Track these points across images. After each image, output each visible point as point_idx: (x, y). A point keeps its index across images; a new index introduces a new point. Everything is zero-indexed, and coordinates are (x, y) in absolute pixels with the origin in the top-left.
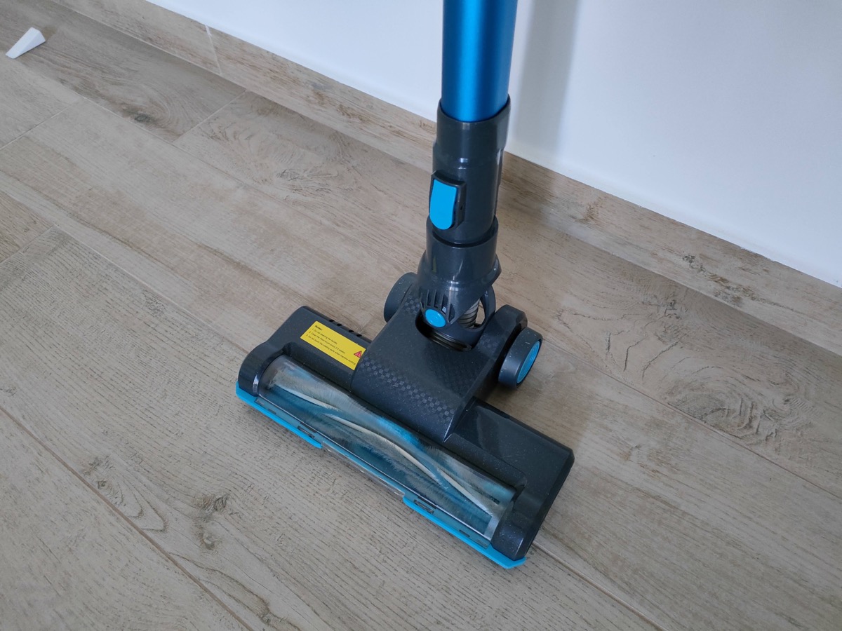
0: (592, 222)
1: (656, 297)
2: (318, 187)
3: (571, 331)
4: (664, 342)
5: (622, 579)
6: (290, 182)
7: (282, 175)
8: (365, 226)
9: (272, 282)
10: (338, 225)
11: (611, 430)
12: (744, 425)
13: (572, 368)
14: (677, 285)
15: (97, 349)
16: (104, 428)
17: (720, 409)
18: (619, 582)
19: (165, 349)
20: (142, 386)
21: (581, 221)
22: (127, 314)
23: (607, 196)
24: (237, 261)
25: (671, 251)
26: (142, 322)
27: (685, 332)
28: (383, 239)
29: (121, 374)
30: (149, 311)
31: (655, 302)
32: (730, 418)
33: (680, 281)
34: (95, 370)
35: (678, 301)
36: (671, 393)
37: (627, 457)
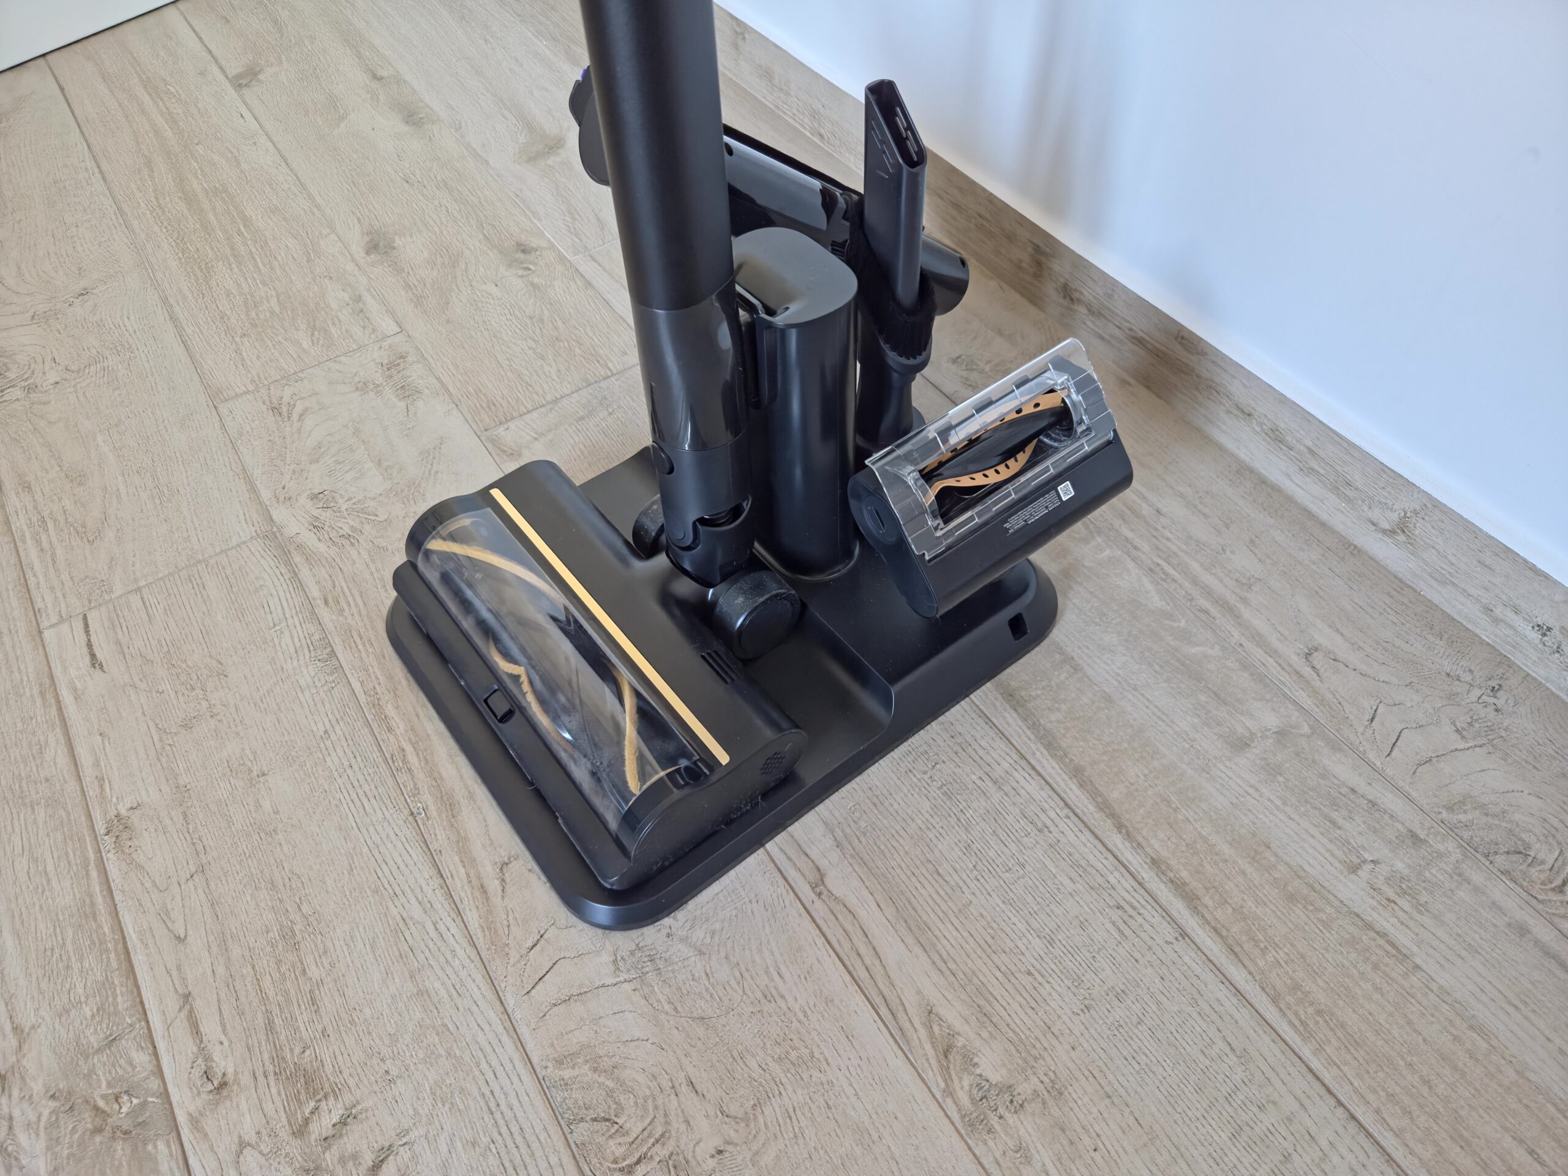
0: (1402, 538)
1: (1470, 671)
3: (1321, 681)
4: (1463, 737)
5: (1296, 1014)
6: (964, 374)
7: (955, 361)
11: (1340, 828)
12: (1553, 886)
13: (1306, 729)
14: (1511, 665)
17: (1520, 853)
18: (1292, 1017)
21: (1384, 532)
23: (1437, 505)
25: (1517, 611)
27: (1503, 734)
31: (1468, 678)
32: (1533, 870)
33: (1518, 659)
35: (1505, 688)
36: (1450, 809)
37: (1354, 869)
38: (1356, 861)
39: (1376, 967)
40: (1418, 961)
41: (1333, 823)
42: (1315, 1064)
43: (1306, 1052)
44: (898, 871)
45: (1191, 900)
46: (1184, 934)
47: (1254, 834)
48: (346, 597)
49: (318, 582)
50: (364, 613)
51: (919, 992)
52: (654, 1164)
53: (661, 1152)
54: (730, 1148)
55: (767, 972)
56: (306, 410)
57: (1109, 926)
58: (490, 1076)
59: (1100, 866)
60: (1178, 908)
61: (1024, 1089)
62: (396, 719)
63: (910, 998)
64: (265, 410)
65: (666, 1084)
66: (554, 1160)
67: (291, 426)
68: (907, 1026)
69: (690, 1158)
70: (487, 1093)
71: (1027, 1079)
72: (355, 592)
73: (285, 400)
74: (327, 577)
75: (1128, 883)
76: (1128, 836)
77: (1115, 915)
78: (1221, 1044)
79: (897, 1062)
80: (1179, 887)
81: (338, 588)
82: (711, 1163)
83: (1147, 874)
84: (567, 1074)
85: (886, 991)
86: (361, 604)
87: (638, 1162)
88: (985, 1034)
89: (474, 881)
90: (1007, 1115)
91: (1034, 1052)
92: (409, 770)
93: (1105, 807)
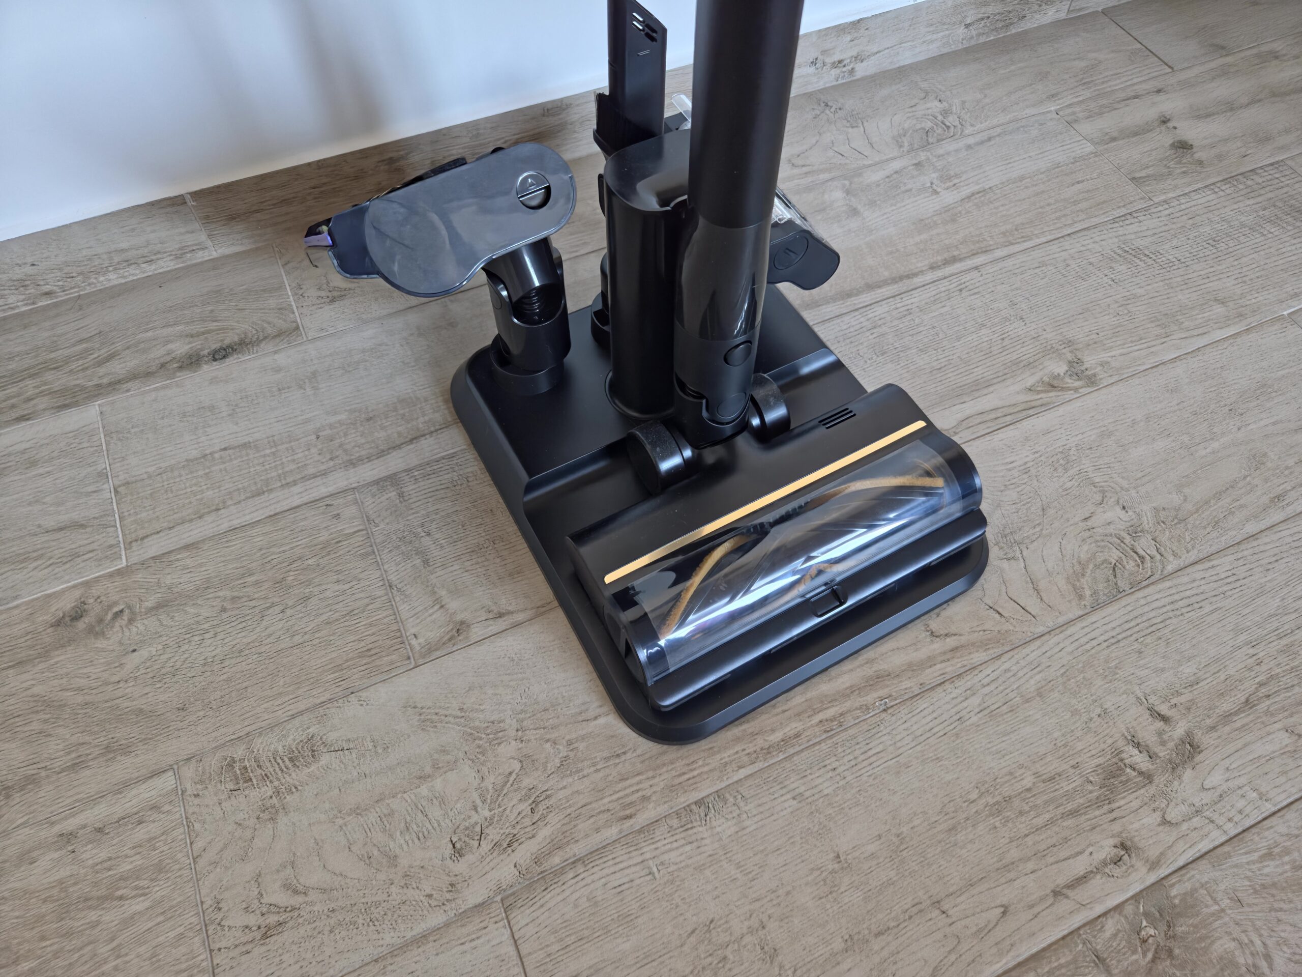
4: (856, 127)
11: (912, 189)
12: (945, 128)
17: (927, 132)
27: (856, 112)
32: (937, 131)
36: (901, 146)
37: (936, 192)
38: (931, 190)
39: (991, 202)
40: (987, 187)
41: (907, 191)
42: (1044, 240)
43: (1038, 241)
44: (938, 388)
45: (954, 260)
46: (976, 268)
47: (914, 223)
48: (627, 796)
49: (598, 830)
50: (650, 774)
51: (1018, 393)
52: (1136, 544)
53: (1128, 539)
54: (1121, 502)
55: (1010, 470)
56: (287, 886)
57: (973, 297)
58: (1095, 643)
59: (934, 293)
60: (958, 266)
61: (1069, 356)
62: (786, 730)
63: (1023, 398)
64: (264, 949)
65: (1087, 534)
66: (1143, 602)
67: (312, 903)
68: (1039, 402)
69: (1129, 524)
70: (1106, 644)
71: (1064, 354)
72: (620, 786)
73: (252, 920)
74: (592, 820)
75: (945, 282)
76: (915, 275)
77: (965, 293)
78: (1037, 271)
79: (1061, 410)
80: (947, 262)
81: (611, 806)
82: (1130, 513)
83: (939, 273)
84: (1088, 593)
85: (1019, 408)
86: (638, 778)
87: (1136, 552)
88: (1041, 367)
89: (948, 656)
90: (1085, 366)
91: (1049, 347)
92: (841, 715)
93: (895, 280)
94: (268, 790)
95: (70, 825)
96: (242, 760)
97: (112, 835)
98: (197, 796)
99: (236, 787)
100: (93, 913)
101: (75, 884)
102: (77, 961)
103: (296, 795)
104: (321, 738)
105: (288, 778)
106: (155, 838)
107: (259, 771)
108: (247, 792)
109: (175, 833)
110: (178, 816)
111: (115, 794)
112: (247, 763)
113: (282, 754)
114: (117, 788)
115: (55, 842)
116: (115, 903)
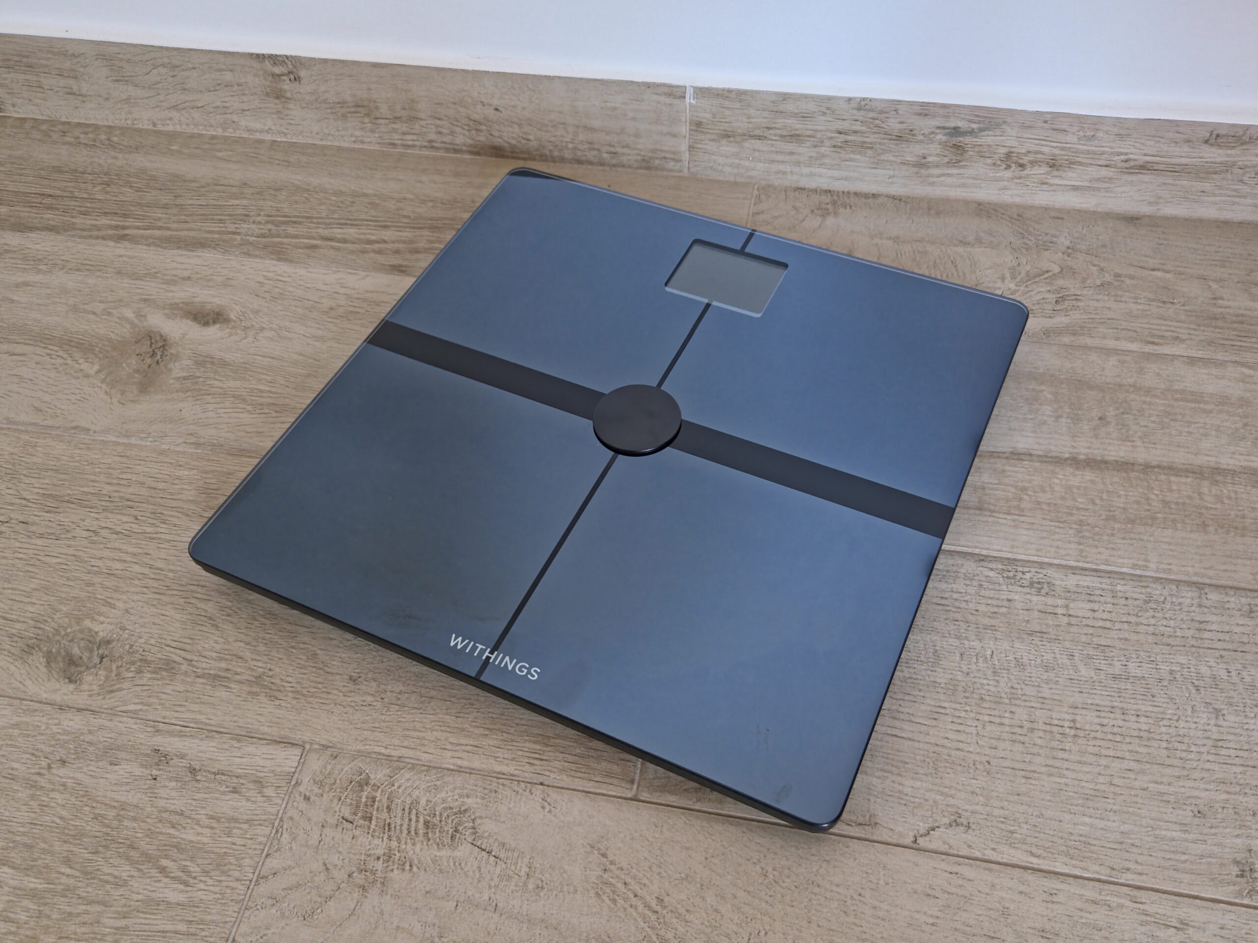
2: (1052, 297)
8: (1195, 330)
9: (1159, 467)
10: (1153, 343)
15: (1016, 686)
16: (1189, 808)
19: (1126, 639)
20: (1163, 713)
22: (995, 610)
24: (1067, 455)
26: (1036, 614)
28: (1245, 339)
29: (1107, 709)
30: (1027, 590)
34: (1056, 722)
94: (379, 846)
95: (171, 744)
96: (376, 787)
97: (200, 785)
98: (307, 798)
99: (350, 818)
100: (127, 868)
101: (134, 819)
102: (79, 915)
103: (407, 875)
104: (473, 821)
105: (409, 846)
106: (236, 820)
107: (385, 815)
108: (357, 832)
109: (260, 830)
110: (274, 810)
111: (232, 739)
112: (378, 794)
113: (421, 809)
114: (238, 731)
115: (147, 755)
116: (154, 872)
